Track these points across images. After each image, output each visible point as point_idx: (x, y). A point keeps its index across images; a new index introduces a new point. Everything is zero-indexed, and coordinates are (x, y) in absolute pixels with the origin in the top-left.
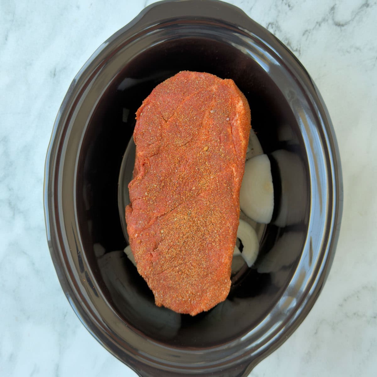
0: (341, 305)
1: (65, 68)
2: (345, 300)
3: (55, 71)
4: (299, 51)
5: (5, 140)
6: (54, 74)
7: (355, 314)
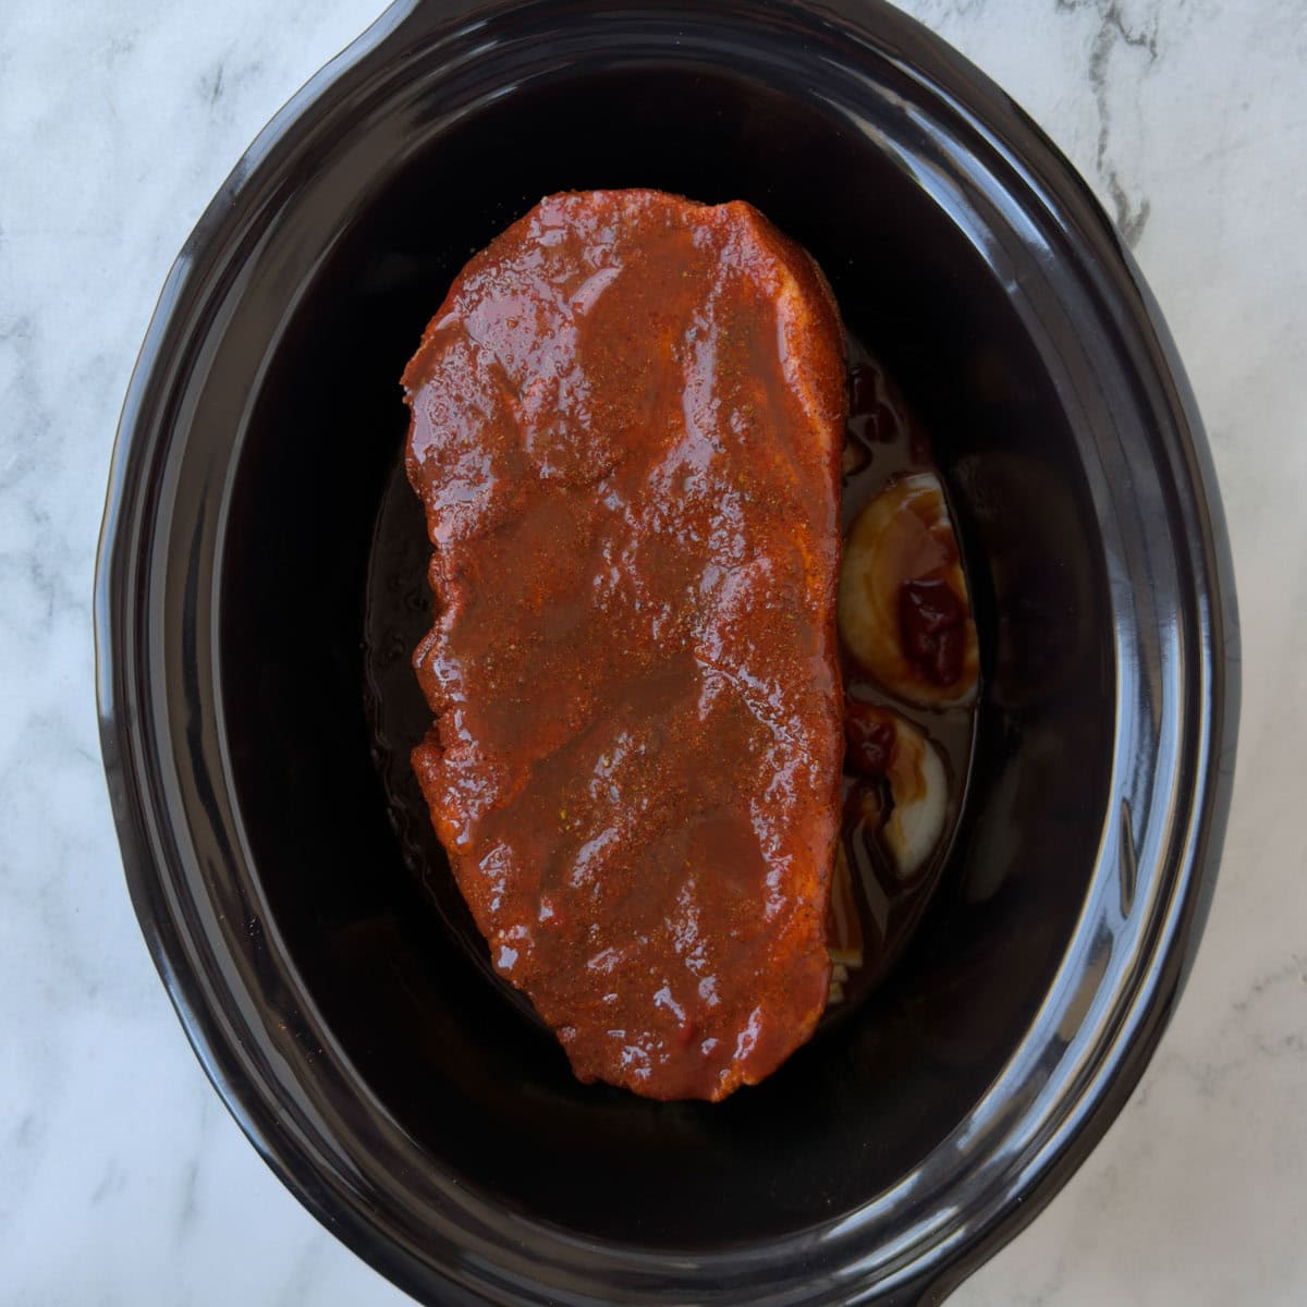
0: (1241, 1007)
1: (255, 68)
2: (1259, 989)
3: (220, 77)
4: (1153, 44)
5: (22, 331)
6: (215, 88)
7: (1289, 1040)
